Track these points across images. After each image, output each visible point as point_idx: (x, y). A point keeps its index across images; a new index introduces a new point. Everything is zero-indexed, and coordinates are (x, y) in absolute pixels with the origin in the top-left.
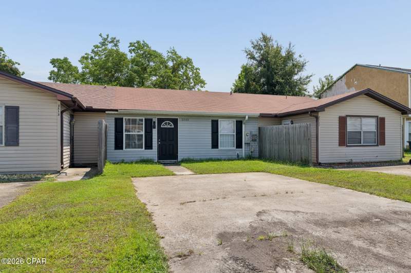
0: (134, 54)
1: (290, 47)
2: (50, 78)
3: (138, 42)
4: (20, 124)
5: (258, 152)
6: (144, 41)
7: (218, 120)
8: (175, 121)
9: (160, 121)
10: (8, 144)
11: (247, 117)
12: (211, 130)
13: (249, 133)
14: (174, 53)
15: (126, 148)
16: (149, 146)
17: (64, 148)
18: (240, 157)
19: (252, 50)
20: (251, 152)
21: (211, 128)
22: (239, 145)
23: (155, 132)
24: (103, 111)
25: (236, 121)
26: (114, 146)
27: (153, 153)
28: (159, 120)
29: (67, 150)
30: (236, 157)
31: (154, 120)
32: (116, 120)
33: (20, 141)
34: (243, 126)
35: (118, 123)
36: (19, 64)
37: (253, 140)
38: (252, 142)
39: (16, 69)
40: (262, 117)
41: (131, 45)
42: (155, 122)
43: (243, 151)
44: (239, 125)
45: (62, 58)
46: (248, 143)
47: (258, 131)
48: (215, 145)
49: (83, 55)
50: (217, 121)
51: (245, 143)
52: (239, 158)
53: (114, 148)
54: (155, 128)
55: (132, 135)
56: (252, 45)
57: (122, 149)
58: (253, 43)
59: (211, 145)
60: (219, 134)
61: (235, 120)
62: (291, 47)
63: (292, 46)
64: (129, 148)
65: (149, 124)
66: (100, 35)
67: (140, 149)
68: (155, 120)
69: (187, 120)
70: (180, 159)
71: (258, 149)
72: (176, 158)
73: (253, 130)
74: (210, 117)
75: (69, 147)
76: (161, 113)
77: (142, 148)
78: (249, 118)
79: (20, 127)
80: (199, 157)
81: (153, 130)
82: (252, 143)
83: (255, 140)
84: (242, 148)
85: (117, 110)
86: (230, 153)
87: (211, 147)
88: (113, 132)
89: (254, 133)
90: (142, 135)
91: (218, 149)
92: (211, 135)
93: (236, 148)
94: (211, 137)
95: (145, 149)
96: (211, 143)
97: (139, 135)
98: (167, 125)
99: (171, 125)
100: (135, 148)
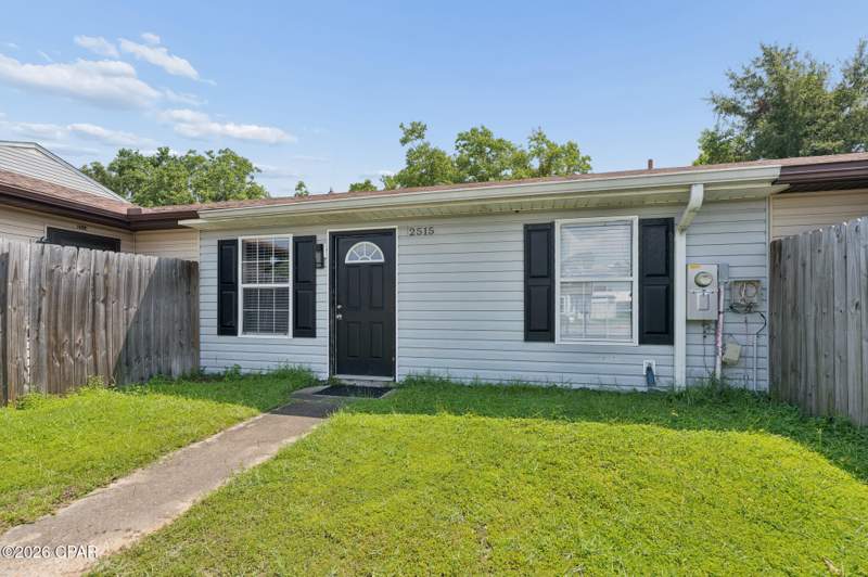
3: (473, 130)
5: (765, 363)
6: (483, 127)
7: (552, 225)
8: (385, 238)
9: (341, 242)
11: (697, 195)
12: (520, 266)
13: (713, 270)
15: (246, 330)
16: (305, 328)
18: (662, 382)
19: (731, 92)
20: (724, 364)
21: (521, 256)
22: (656, 325)
23: (323, 278)
24: (173, 221)
25: (641, 223)
26: (215, 322)
28: (334, 237)
30: (641, 381)
31: (319, 241)
32: (222, 246)
34: (680, 242)
35: (226, 253)
37: (732, 308)
38: (731, 317)
41: (461, 137)
42: (321, 248)
43: (677, 359)
44: (658, 238)
46: (704, 323)
47: (767, 261)
50: (547, 231)
51: (688, 322)
53: (215, 330)
54: (322, 267)
55: (263, 291)
57: (235, 333)
58: (733, 77)
59: (521, 325)
60: (558, 279)
61: (636, 219)
64: (254, 330)
65: (306, 253)
66: (401, 126)
67: (278, 336)
68: (324, 239)
69: (430, 232)
70: (401, 372)
71: (765, 351)
72: (391, 369)
73: (735, 261)
74: (519, 211)
77: (287, 332)
78: (709, 198)
81: (318, 272)
82: (733, 322)
83: (749, 308)
84: (670, 341)
85: (195, 213)
86: (612, 363)
87: (521, 335)
88: (215, 281)
89: (741, 274)
90: (287, 289)
91: (551, 344)
92: (520, 286)
93: (642, 341)
94: (521, 296)
95: (295, 335)
96: (521, 316)
97: (278, 289)
98: (364, 253)
99: (377, 254)
100: (269, 330)
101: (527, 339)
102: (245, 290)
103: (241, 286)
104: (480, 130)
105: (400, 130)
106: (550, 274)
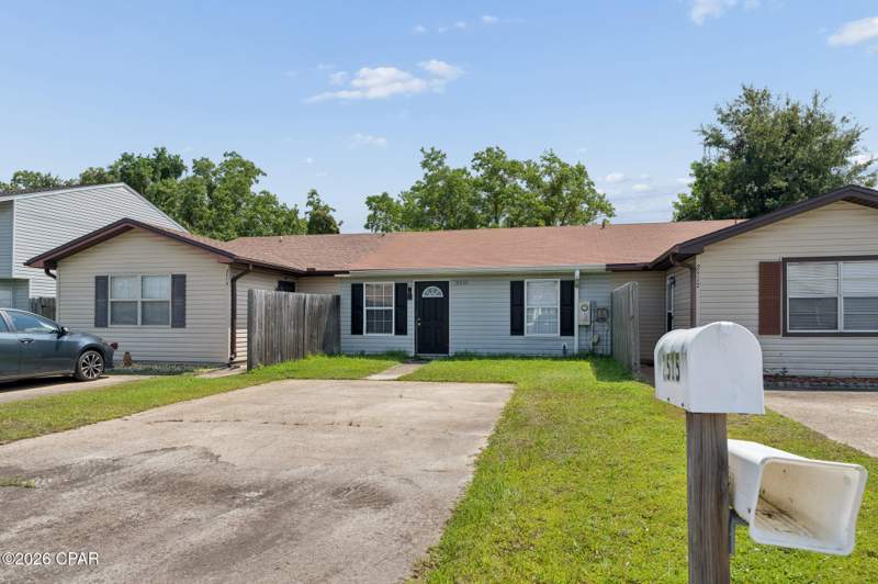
0: (482, 171)
1: (815, 104)
2: (367, 227)
3: (489, 150)
4: (187, 298)
6: (498, 148)
7: (523, 282)
8: (444, 286)
9: (420, 286)
10: (174, 326)
11: (577, 274)
12: (509, 300)
13: (588, 304)
14: (553, 159)
15: (367, 332)
16: (401, 330)
17: (238, 331)
18: (570, 352)
19: (720, 126)
20: (593, 344)
21: (509, 296)
22: (567, 328)
23: (411, 305)
24: (330, 274)
25: (561, 282)
26: (350, 328)
27: (408, 342)
28: (417, 284)
29: (242, 335)
30: (560, 353)
31: (409, 286)
32: (354, 286)
33: (187, 321)
34: (576, 290)
35: (357, 291)
36: (334, 210)
37: (596, 320)
38: (596, 323)
39: (331, 217)
40: (614, 271)
41: (477, 156)
42: (410, 289)
43: (575, 343)
44: (567, 289)
45: (380, 194)
46: (585, 326)
47: (609, 300)
48: (517, 327)
49: (414, 184)
50: (521, 284)
51: (579, 326)
52: (566, 356)
53: (350, 332)
54: (411, 298)
55: (377, 311)
56: (720, 116)
57: (361, 333)
58: (720, 112)
59: (509, 328)
60: (526, 307)
61: (559, 280)
62: (819, 104)
63: (820, 99)
64: (373, 332)
65: (402, 292)
66: (422, 150)
67: (386, 335)
68: (412, 285)
69: (466, 283)
70: (452, 351)
71: (609, 338)
72: (446, 350)
73: (598, 300)
74: (508, 275)
75: (246, 331)
76: (420, 273)
77: (391, 332)
78: (581, 274)
79: (187, 302)
80: (485, 351)
81: (409, 302)
82: (596, 326)
83: (604, 320)
84: (573, 334)
85: (347, 272)
86: (549, 345)
87: (509, 332)
88: (349, 306)
89: (600, 305)
90: (391, 311)
91: (521, 337)
92: (509, 309)
93: (562, 334)
94: (509, 314)
95: (396, 334)
96: (509, 323)
97: (386, 311)
98: (432, 293)
99: (439, 294)
100: (381, 331)
101: (512, 334)
102: (367, 311)
103: (365, 308)
104: (495, 150)
105: (422, 154)
106: (522, 305)
